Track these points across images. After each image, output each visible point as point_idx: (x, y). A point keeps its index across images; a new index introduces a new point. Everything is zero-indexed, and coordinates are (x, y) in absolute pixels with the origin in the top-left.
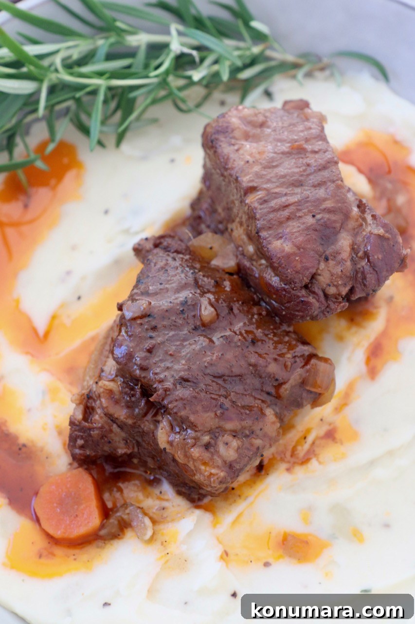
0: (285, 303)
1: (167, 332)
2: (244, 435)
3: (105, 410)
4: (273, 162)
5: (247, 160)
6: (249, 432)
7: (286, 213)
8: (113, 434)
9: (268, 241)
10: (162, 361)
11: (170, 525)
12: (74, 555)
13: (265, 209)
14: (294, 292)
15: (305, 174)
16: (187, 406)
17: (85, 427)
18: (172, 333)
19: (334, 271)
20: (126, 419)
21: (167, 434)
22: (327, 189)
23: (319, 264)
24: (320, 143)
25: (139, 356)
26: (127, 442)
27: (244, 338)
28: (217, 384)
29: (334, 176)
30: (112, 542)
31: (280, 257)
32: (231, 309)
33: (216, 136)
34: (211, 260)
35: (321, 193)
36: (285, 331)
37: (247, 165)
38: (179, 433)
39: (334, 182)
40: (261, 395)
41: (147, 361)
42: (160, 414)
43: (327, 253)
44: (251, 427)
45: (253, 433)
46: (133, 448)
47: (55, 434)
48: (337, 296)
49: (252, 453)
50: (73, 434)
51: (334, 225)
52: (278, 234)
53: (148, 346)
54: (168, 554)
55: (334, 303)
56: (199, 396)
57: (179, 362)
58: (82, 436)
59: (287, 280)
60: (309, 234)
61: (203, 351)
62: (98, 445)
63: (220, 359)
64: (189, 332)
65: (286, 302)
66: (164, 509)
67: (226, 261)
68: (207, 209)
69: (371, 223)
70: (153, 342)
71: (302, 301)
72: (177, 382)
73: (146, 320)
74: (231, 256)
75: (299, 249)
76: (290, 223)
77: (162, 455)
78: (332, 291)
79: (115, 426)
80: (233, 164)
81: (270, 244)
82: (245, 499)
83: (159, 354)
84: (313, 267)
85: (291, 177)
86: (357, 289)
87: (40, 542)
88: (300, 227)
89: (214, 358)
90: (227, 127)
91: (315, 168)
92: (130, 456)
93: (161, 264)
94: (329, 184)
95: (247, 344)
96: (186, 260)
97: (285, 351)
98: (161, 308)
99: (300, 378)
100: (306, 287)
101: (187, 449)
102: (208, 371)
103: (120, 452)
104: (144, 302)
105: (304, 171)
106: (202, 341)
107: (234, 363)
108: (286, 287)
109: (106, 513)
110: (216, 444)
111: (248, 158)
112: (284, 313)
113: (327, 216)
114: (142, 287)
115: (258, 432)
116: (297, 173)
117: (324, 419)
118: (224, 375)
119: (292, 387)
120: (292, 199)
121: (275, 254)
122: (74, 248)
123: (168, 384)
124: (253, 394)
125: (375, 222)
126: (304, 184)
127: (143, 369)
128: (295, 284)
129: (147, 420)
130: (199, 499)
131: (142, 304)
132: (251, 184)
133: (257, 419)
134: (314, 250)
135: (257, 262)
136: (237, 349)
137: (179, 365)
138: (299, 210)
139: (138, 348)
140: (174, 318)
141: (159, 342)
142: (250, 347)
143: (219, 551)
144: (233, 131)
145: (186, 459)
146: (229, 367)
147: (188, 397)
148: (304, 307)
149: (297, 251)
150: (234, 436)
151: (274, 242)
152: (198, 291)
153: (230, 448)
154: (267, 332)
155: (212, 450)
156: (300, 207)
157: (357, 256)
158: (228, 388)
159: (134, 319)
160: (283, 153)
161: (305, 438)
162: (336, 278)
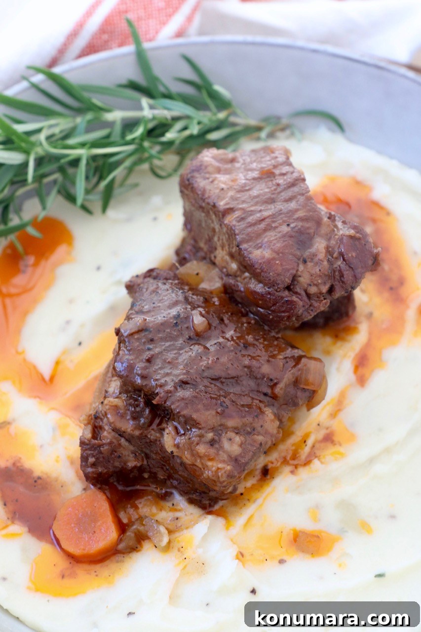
0: (271, 307)
1: (163, 343)
2: (245, 432)
3: (112, 425)
4: (245, 186)
5: (221, 187)
6: (250, 429)
7: (262, 226)
8: (122, 448)
9: (249, 252)
10: (161, 368)
11: (185, 531)
12: (95, 572)
13: (242, 225)
14: (277, 293)
15: (276, 192)
16: (189, 405)
17: (95, 444)
18: (168, 344)
19: (313, 272)
20: (133, 431)
21: (173, 437)
22: (298, 201)
23: (298, 265)
24: (287, 167)
25: (140, 366)
26: (136, 455)
27: (237, 343)
28: (215, 385)
29: (303, 190)
30: (131, 555)
31: (261, 263)
32: (222, 320)
33: (192, 174)
34: (198, 284)
35: (293, 205)
36: (274, 336)
37: (222, 192)
38: (184, 434)
39: (303, 195)
40: (258, 396)
41: (147, 370)
42: (164, 421)
43: (305, 256)
44: (251, 424)
45: (254, 430)
46: (143, 460)
47: (68, 464)
48: (319, 295)
49: (255, 448)
50: (84, 454)
51: (308, 231)
52: (257, 245)
53: (147, 356)
54: (185, 558)
55: (316, 301)
56: (199, 396)
57: (177, 368)
58: (92, 454)
59: (270, 284)
60: (286, 241)
61: (200, 357)
62: (109, 462)
63: (215, 362)
64: (184, 341)
65: (271, 305)
66: (177, 519)
67: (212, 283)
68: (191, 250)
69: (342, 227)
70: (152, 353)
71: (287, 301)
72: (177, 385)
73: (143, 334)
74: (217, 279)
75: (278, 254)
76: (268, 234)
77: (171, 462)
78: (313, 290)
79: (123, 440)
80: (209, 193)
81: (250, 253)
82: (254, 502)
83: (158, 363)
84: (293, 269)
85: (264, 196)
86: (336, 287)
87: (62, 563)
88: (276, 235)
89: (210, 362)
90: (201, 165)
91: (285, 186)
92: (141, 470)
93: (151, 288)
94: (299, 197)
95: (239, 348)
96: (175, 284)
97: (276, 352)
98: (155, 323)
99: (293, 377)
100: (288, 288)
101: (193, 448)
102: (206, 374)
103: (130, 466)
104: (139, 319)
105: (275, 190)
106: (197, 349)
107: (230, 365)
108: (270, 290)
109: (122, 528)
110: (220, 440)
111: (223, 186)
112: (271, 317)
113: (300, 224)
114: (137, 308)
115: (259, 429)
116: (269, 192)
117: (321, 424)
118: (220, 378)
119: (286, 386)
120: (266, 214)
121: (256, 261)
122: (71, 301)
123: (169, 387)
124: (251, 395)
125: (346, 226)
126: (276, 200)
127: (143, 377)
128: (278, 285)
129: (153, 429)
130: (210, 506)
131: (138, 320)
132: (227, 207)
133: (257, 416)
134: (292, 255)
135: (241, 277)
136: (231, 354)
137: (178, 370)
138: (274, 222)
139: (138, 360)
140: (169, 330)
141: (157, 352)
142: (242, 351)
143: (234, 551)
144: (206, 167)
145: (193, 458)
146: (225, 369)
147: (189, 397)
148: (289, 306)
149: (277, 256)
150: (237, 433)
151: (255, 252)
152: (189, 307)
153: (234, 443)
154: (257, 338)
155: (217, 446)
156: (275, 219)
157: (332, 257)
158: (226, 390)
159: (132, 334)
160: (254, 179)
161: (305, 442)
162: (315, 277)
